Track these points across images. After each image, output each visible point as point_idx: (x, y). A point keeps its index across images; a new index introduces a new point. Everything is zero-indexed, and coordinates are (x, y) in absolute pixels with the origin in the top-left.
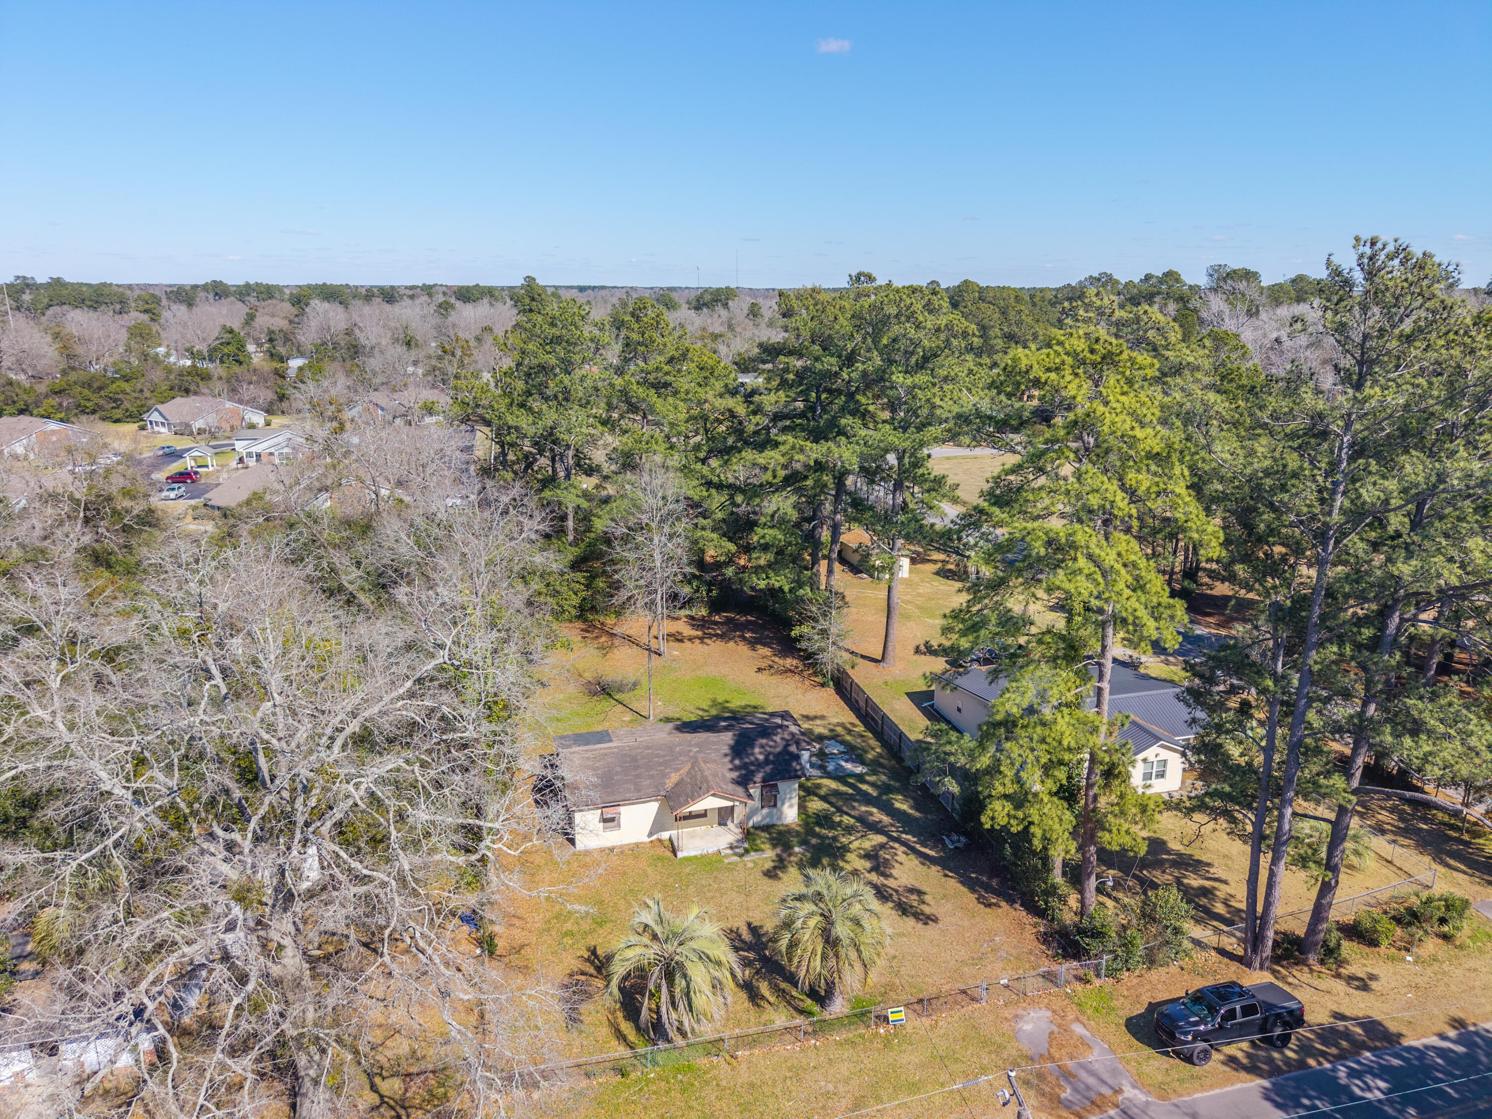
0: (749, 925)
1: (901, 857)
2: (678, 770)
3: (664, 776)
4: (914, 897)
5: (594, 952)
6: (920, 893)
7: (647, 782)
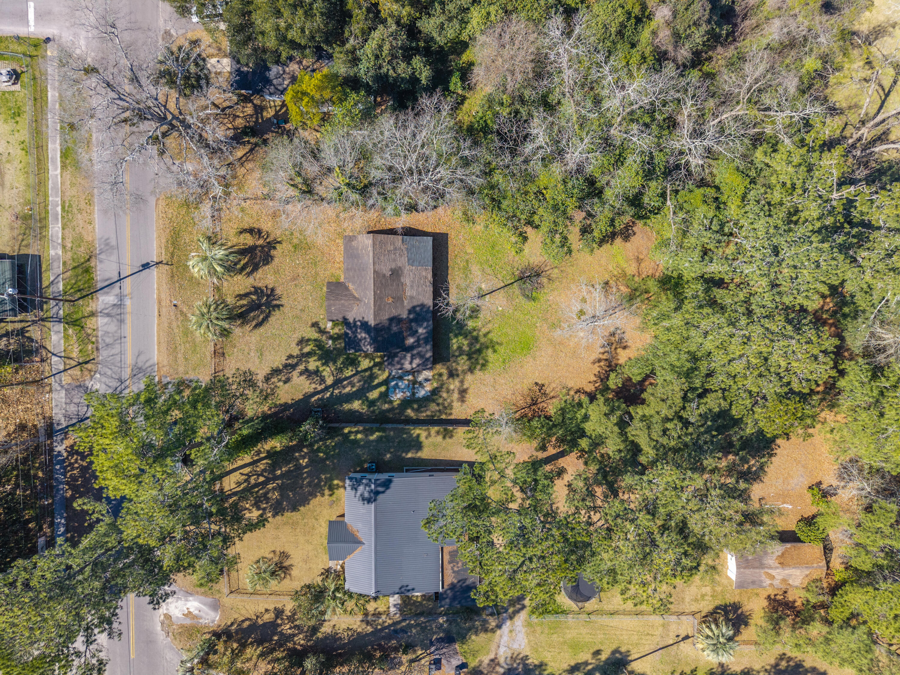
0: (282, 306)
1: (313, 386)
2: (356, 290)
3: (353, 283)
4: (283, 379)
5: (279, 242)
6: (285, 382)
7: (351, 274)
